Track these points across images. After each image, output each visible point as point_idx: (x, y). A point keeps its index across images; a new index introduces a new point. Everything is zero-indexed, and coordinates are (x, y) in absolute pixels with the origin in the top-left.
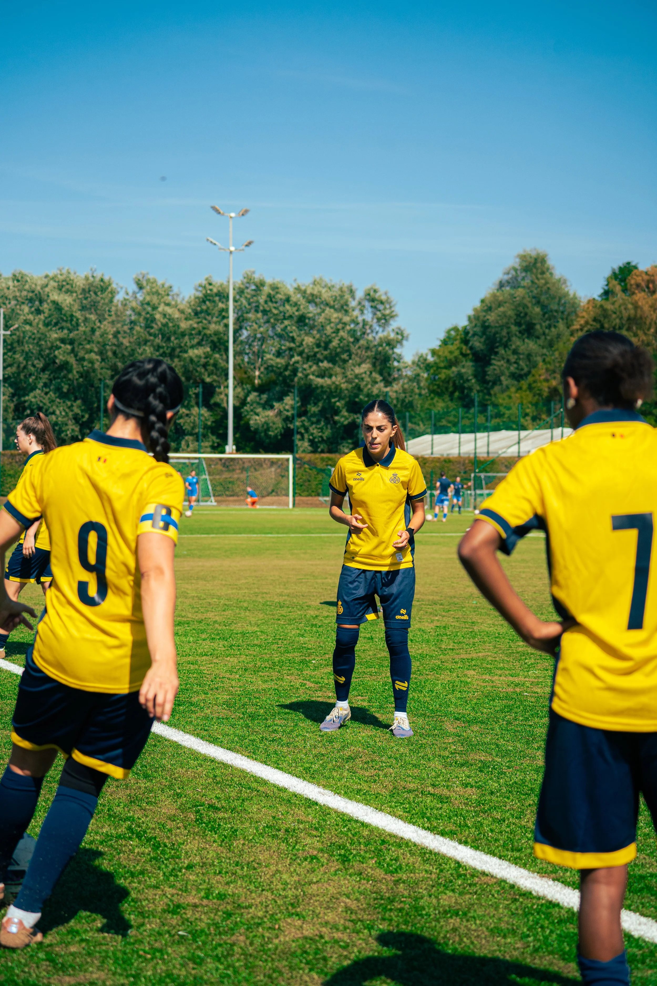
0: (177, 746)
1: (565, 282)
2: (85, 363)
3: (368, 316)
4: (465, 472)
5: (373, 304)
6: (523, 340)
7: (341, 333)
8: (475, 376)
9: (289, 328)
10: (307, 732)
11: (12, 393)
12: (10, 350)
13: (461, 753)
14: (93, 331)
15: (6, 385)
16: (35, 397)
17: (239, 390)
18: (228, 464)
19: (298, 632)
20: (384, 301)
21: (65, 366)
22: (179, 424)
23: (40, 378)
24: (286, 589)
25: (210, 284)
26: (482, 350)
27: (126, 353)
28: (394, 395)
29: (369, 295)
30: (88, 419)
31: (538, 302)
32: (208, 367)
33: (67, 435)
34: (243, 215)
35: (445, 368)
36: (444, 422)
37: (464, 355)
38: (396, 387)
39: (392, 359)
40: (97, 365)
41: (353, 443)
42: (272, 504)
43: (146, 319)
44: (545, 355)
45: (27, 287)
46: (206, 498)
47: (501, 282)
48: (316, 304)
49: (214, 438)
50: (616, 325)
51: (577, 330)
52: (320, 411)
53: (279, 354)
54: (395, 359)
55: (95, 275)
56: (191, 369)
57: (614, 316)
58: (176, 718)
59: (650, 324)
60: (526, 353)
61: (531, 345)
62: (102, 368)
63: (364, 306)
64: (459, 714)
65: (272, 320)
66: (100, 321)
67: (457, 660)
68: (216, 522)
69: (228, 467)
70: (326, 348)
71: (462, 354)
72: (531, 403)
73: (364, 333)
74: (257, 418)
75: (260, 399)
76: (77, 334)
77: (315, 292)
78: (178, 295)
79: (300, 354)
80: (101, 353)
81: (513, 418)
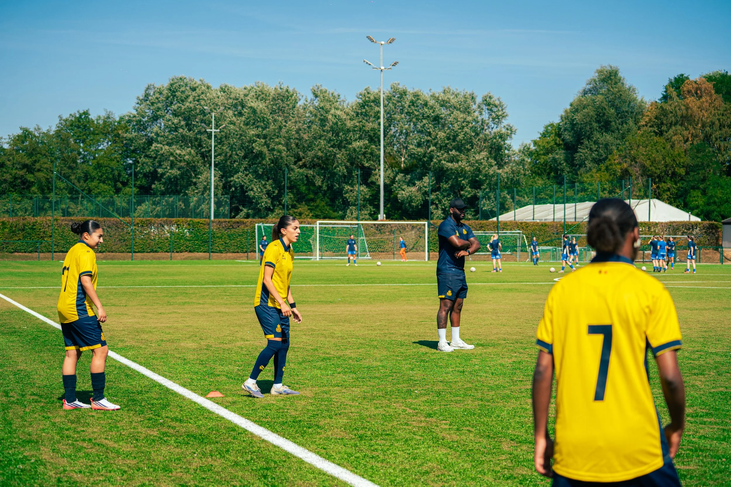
0: (301, 462)
1: (634, 90)
2: (275, 153)
3: (485, 116)
4: (557, 234)
5: (489, 108)
6: (602, 134)
7: (466, 129)
8: (566, 161)
9: (427, 125)
10: (399, 450)
11: (221, 175)
12: (220, 143)
13: (508, 468)
14: (280, 128)
15: (217, 169)
16: (238, 178)
17: (389, 171)
18: (380, 228)
19: (410, 366)
20: (497, 104)
21: (261, 154)
22: (346, 198)
23: (242, 164)
24: (408, 330)
25: (368, 93)
26: (571, 141)
27: (306, 145)
28: (505, 176)
29: (486, 100)
30: (278, 193)
31: (613, 105)
32: (366, 155)
33: (262, 206)
34: (390, 42)
35: (544, 154)
36: (543, 195)
37: (558, 145)
38: (507, 169)
39: (504, 148)
40: (284, 154)
41: (474, 211)
42: (413, 258)
43: (321, 120)
44: (619, 144)
45: (232, 96)
46: (363, 254)
47: (584, 90)
48: (447, 108)
49: (371, 207)
50: (672, 122)
51: (643, 126)
52: (450, 187)
53: (419, 145)
54: (506, 148)
55: (282, 87)
56: (354, 157)
57: (671, 115)
58: (305, 438)
59: (698, 120)
60: (604, 143)
61: (608, 137)
62: (287, 156)
63: (482, 109)
64: (515, 435)
65: (414, 120)
66: (286, 122)
67: (523, 390)
68: (368, 273)
69: (380, 230)
70: (454, 140)
71: (556, 144)
72: (608, 180)
73: (483, 129)
74: (403, 192)
75: (405, 179)
76: (269, 131)
77: (446, 99)
78: (344, 101)
79: (435, 145)
80: (287, 145)
81: (594, 192)
